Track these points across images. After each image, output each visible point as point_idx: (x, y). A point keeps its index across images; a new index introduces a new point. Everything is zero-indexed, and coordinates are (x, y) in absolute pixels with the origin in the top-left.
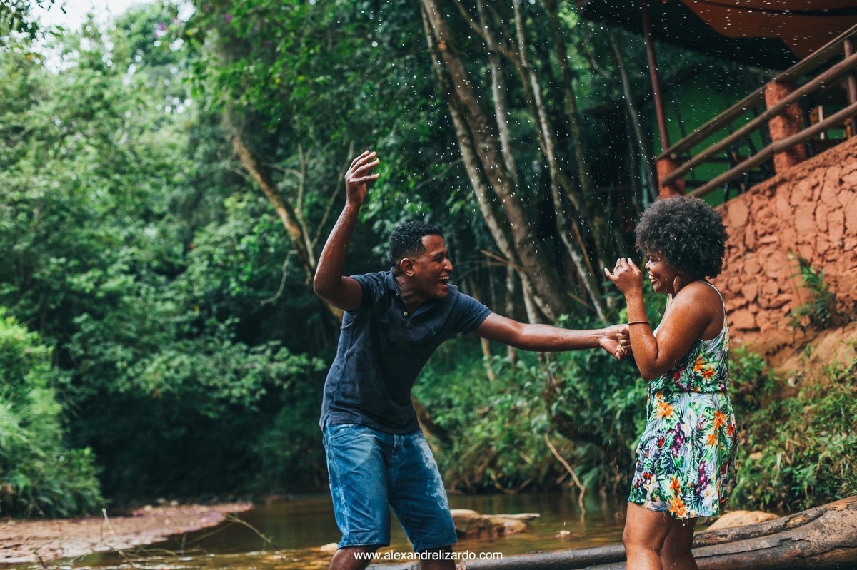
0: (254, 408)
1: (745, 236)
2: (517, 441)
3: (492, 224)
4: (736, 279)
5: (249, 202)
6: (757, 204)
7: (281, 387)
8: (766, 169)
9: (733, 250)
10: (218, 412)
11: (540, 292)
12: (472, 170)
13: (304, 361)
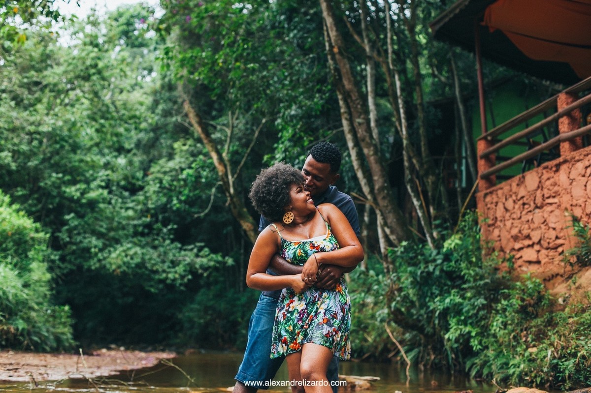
0: (182, 288)
1: (535, 197)
2: (363, 326)
3: (360, 175)
4: (526, 226)
5: (190, 146)
6: (545, 176)
7: (202, 275)
8: (554, 152)
9: (526, 206)
10: (157, 288)
11: (389, 225)
12: (349, 137)
13: (220, 258)
